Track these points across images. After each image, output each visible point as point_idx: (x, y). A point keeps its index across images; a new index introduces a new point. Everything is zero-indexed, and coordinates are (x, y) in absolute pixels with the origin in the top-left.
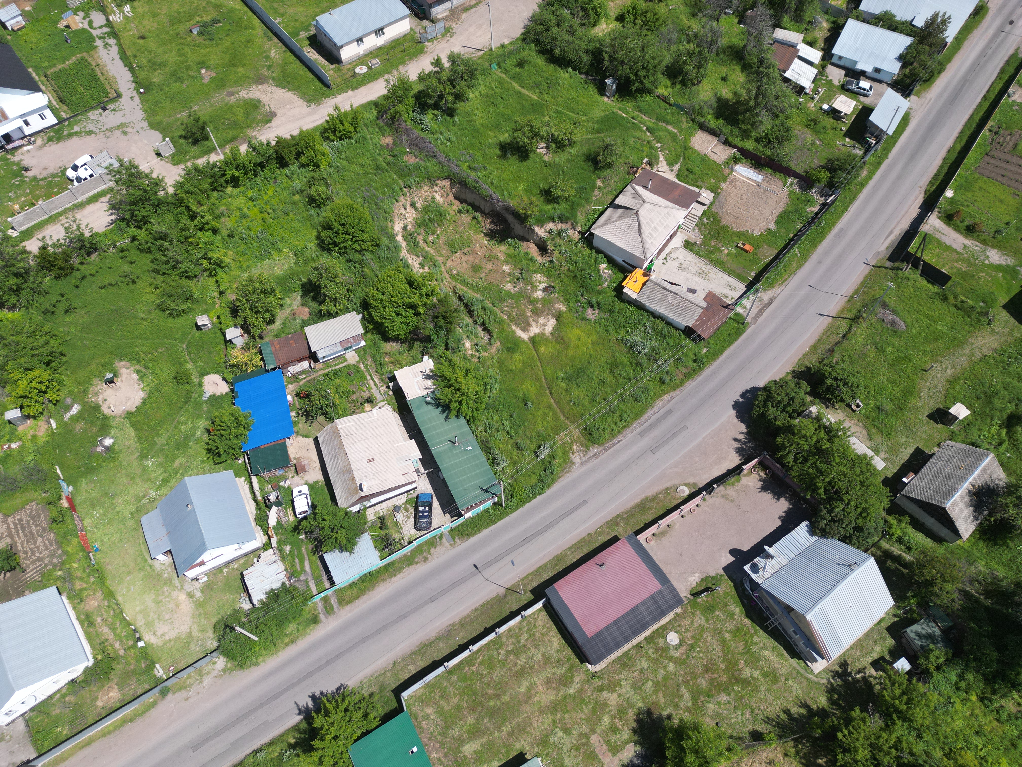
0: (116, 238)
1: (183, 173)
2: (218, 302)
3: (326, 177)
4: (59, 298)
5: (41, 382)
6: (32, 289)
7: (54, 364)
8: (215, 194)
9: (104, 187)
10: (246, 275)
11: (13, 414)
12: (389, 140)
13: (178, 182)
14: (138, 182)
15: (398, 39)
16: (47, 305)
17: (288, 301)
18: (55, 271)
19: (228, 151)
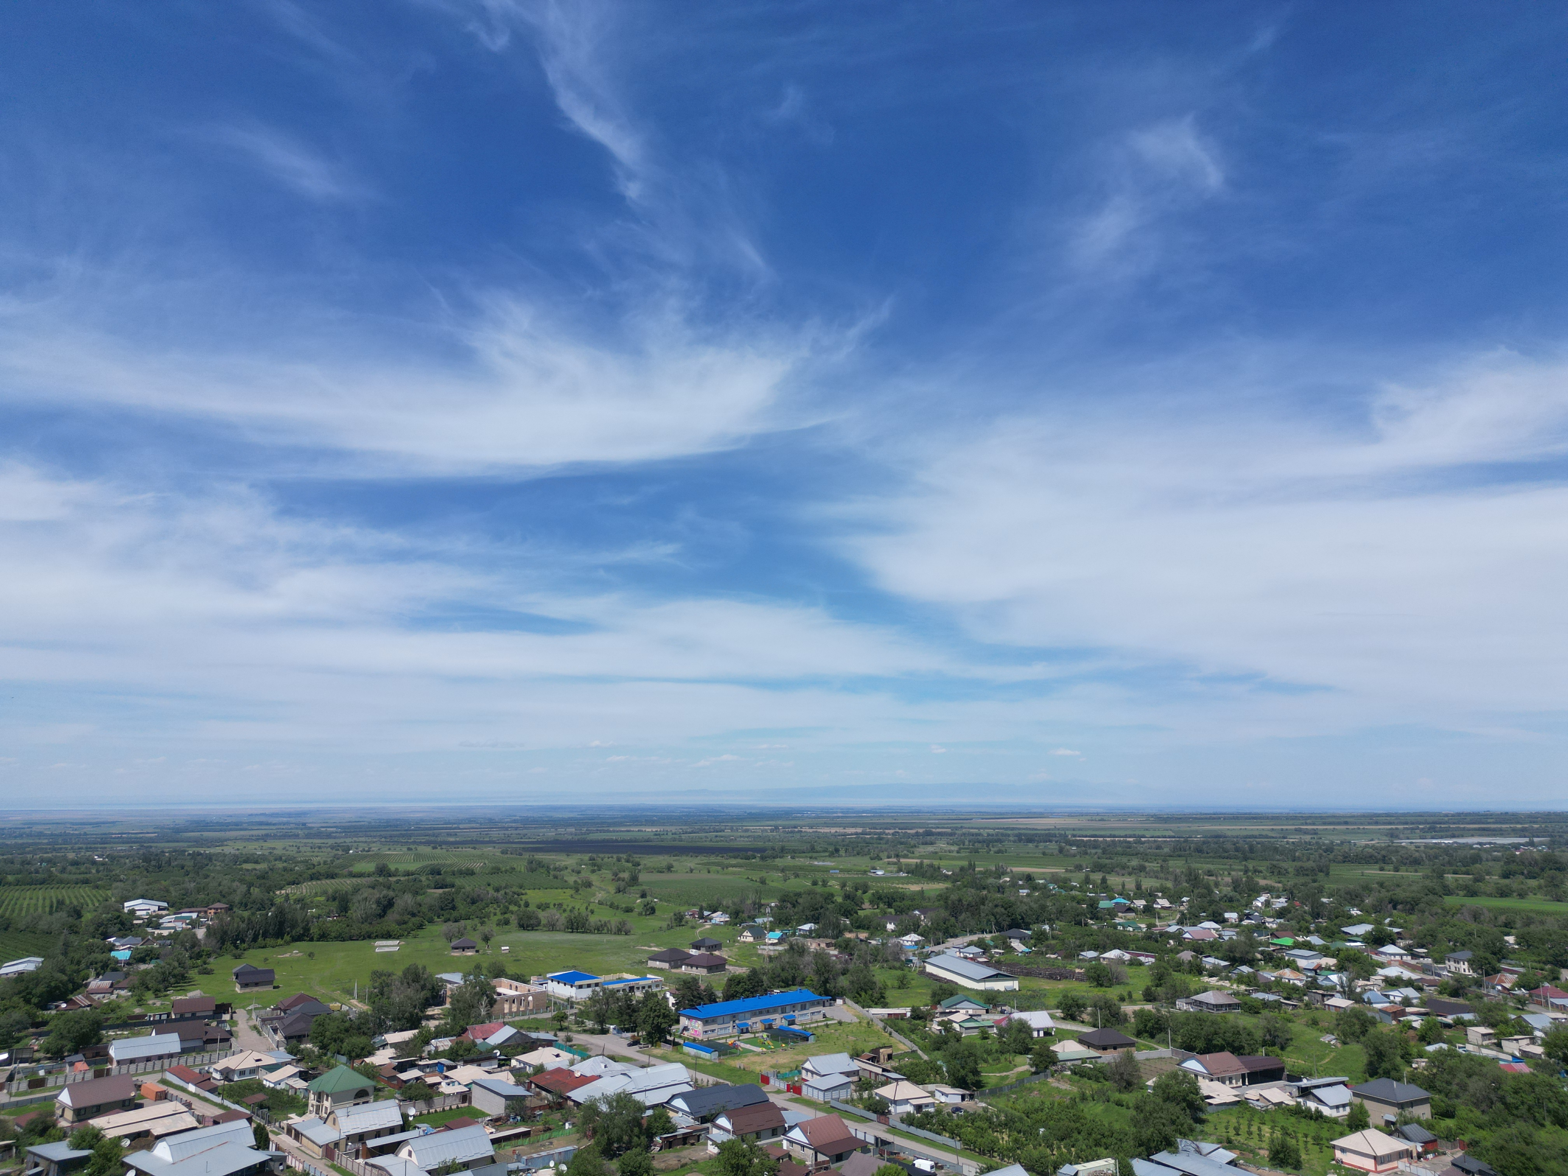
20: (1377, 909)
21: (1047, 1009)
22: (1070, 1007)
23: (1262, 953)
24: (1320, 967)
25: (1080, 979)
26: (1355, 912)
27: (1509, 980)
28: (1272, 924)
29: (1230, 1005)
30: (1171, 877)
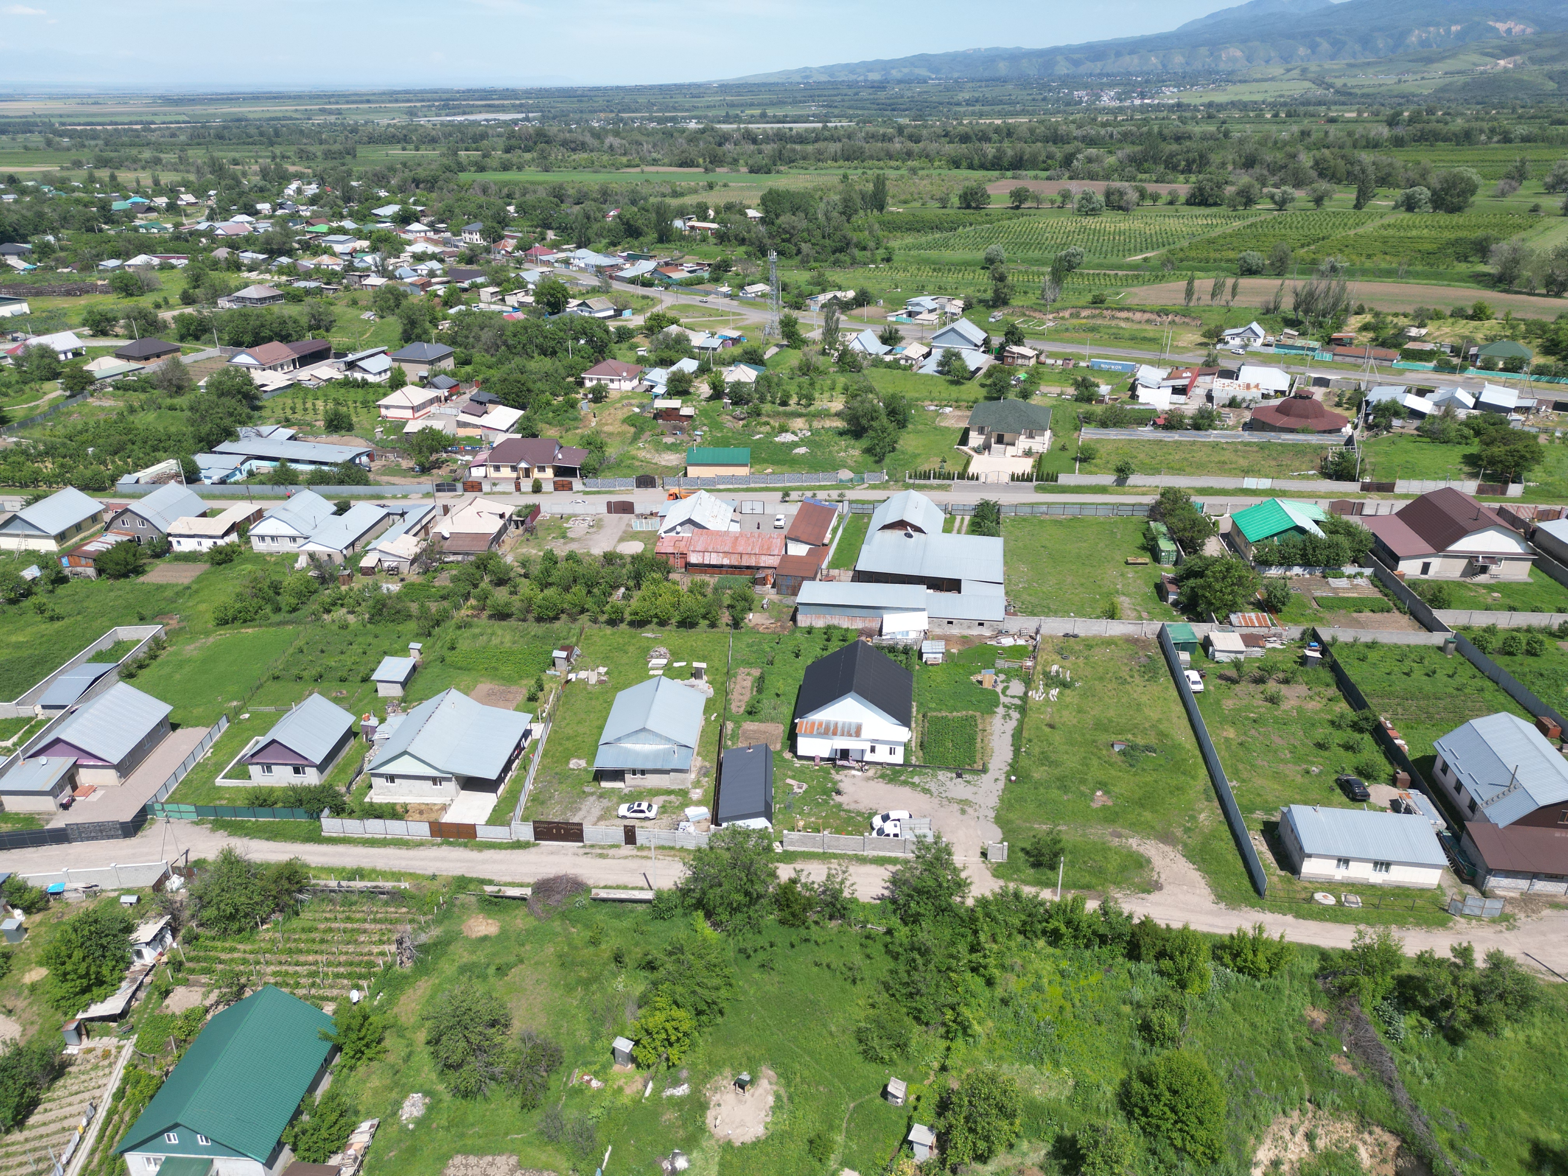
0: (872, 918)
1: (998, 890)
2: (932, 1078)
3: (1188, 1008)
4: (767, 945)
5: (676, 1029)
6: (749, 917)
7: (704, 1018)
8: (1020, 938)
9: (900, 855)
10: (990, 1067)
11: (623, 1045)
12: (1319, 1016)
13: (983, 898)
14: (940, 872)
15: (1408, 889)
16: (749, 945)
17: (1025, 1145)
18: (786, 914)
19: (1069, 897)
20: (402, 189)
21: (70, 328)
22: (99, 322)
23: (299, 242)
24: (355, 251)
25: (104, 291)
26: (383, 193)
27: (510, 244)
28: (306, 212)
29: (273, 297)
30: (193, 169)
